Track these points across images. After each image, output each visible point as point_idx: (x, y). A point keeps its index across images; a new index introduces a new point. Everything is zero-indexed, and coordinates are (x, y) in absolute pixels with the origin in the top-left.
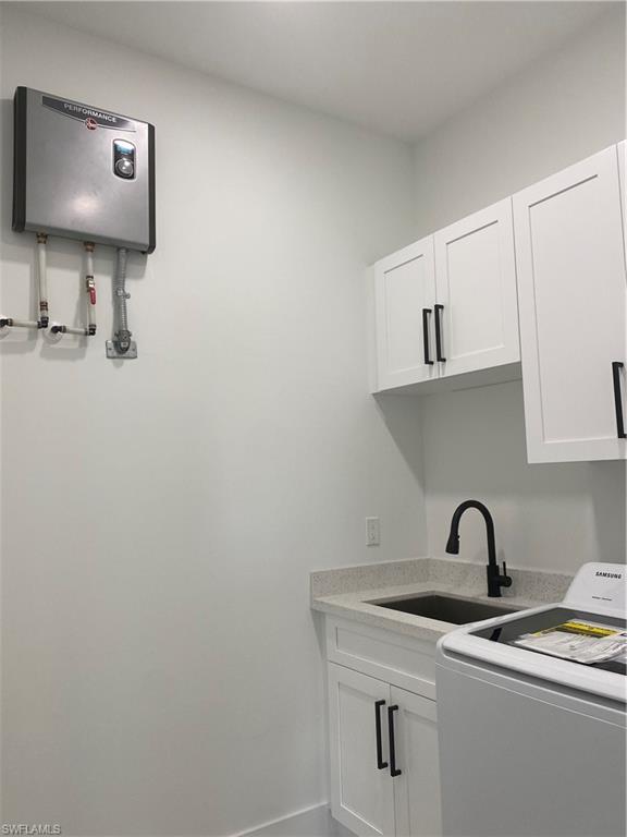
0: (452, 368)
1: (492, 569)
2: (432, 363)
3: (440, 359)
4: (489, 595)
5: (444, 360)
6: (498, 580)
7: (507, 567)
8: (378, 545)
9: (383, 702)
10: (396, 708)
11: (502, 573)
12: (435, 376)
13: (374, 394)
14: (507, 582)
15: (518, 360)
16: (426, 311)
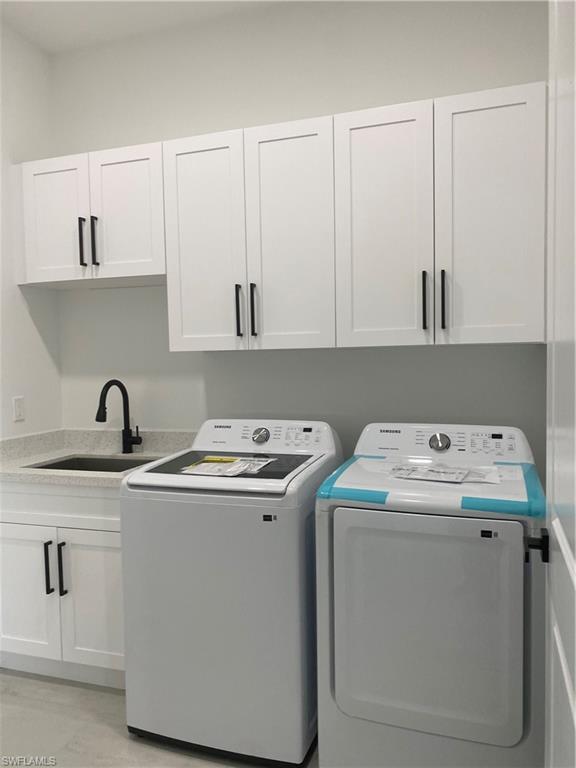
0: (105, 272)
1: (127, 432)
2: (86, 265)
3: (95, 262)
4: (124, 452)
5: (98, 264)
6: (130, 440)
7: (140, 430)
8: (23, 420)
9: (50, 543)
10: (64, 544)
11: (134, 435)
12: (88, 276)
13: (19, 286)
14: (138, 440)
15: (163, 273)
16: (81, 220)
